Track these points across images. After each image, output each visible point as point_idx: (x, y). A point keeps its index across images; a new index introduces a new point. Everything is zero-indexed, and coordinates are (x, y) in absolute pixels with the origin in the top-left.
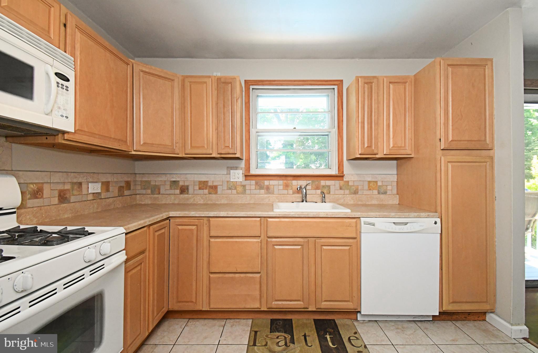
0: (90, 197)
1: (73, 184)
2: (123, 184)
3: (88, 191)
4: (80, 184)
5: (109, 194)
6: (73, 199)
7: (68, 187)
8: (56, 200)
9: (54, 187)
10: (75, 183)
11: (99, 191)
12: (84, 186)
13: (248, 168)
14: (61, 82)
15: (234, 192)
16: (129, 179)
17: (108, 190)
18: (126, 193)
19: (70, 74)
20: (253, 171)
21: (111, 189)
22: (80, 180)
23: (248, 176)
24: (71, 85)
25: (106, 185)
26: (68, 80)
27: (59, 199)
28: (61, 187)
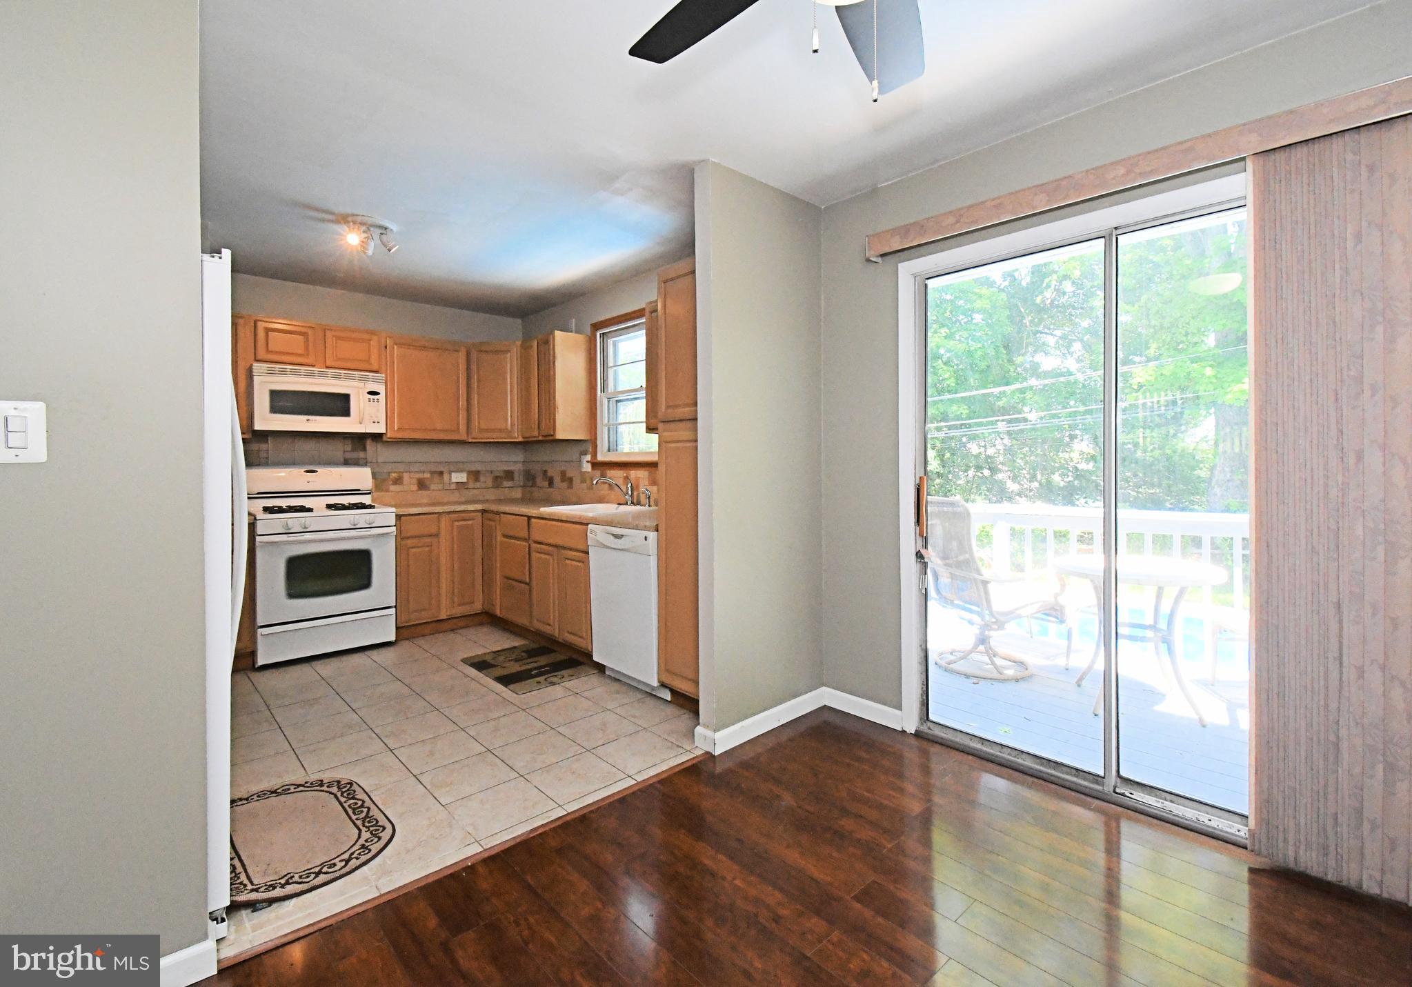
0: (453, 486)
1: (432, 473)
2: (501, 474)
3: (450, 479)
4: (441, 473)
5: (478, 485)
6: (433, 487)
7: (427, 475)
8: (415, 488)
9: (412, 475)
10: (435, 472)
11: (465, 480)
12: (446, 476)
13: (595, 454)
14: (372, 397)
15: (584, 485)
16: (512, 468)
17: (477, 480)
18: (506, 484)
19: (380, 388)
20: (600, 458)
21: (482, 479)
22: (442, 469)
23: (595, 465)
24: (382, 397)
25: (475, 475)
26: (377, 394)
27: (418, 486)
28: (420, 476)
